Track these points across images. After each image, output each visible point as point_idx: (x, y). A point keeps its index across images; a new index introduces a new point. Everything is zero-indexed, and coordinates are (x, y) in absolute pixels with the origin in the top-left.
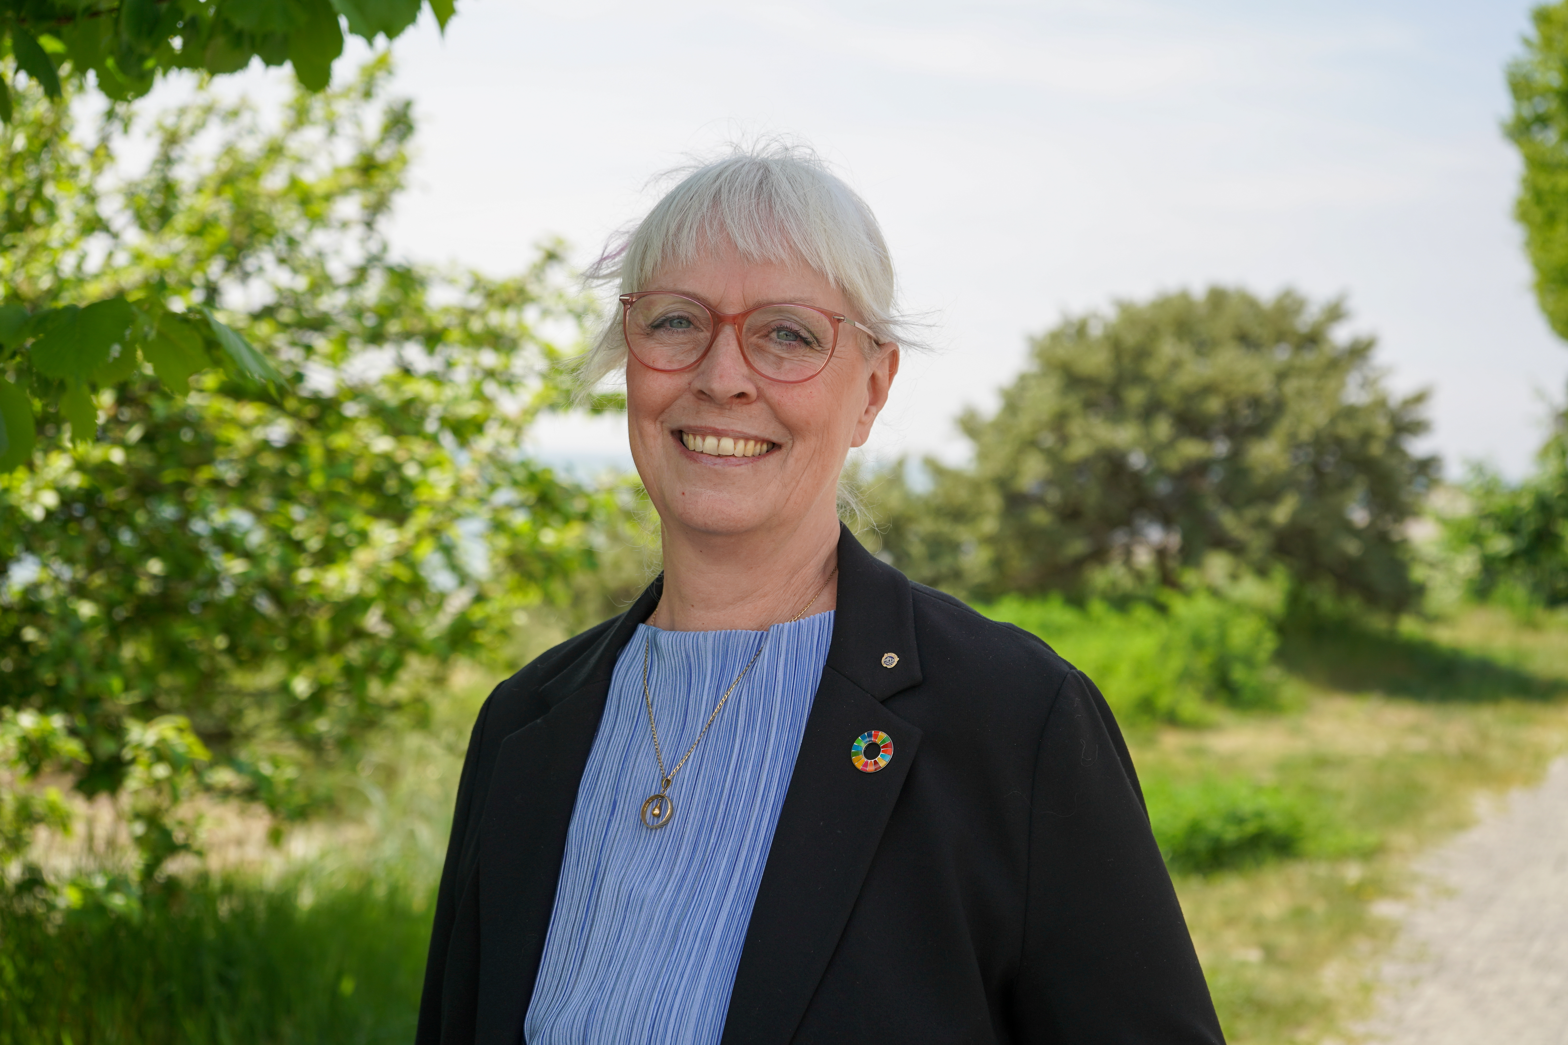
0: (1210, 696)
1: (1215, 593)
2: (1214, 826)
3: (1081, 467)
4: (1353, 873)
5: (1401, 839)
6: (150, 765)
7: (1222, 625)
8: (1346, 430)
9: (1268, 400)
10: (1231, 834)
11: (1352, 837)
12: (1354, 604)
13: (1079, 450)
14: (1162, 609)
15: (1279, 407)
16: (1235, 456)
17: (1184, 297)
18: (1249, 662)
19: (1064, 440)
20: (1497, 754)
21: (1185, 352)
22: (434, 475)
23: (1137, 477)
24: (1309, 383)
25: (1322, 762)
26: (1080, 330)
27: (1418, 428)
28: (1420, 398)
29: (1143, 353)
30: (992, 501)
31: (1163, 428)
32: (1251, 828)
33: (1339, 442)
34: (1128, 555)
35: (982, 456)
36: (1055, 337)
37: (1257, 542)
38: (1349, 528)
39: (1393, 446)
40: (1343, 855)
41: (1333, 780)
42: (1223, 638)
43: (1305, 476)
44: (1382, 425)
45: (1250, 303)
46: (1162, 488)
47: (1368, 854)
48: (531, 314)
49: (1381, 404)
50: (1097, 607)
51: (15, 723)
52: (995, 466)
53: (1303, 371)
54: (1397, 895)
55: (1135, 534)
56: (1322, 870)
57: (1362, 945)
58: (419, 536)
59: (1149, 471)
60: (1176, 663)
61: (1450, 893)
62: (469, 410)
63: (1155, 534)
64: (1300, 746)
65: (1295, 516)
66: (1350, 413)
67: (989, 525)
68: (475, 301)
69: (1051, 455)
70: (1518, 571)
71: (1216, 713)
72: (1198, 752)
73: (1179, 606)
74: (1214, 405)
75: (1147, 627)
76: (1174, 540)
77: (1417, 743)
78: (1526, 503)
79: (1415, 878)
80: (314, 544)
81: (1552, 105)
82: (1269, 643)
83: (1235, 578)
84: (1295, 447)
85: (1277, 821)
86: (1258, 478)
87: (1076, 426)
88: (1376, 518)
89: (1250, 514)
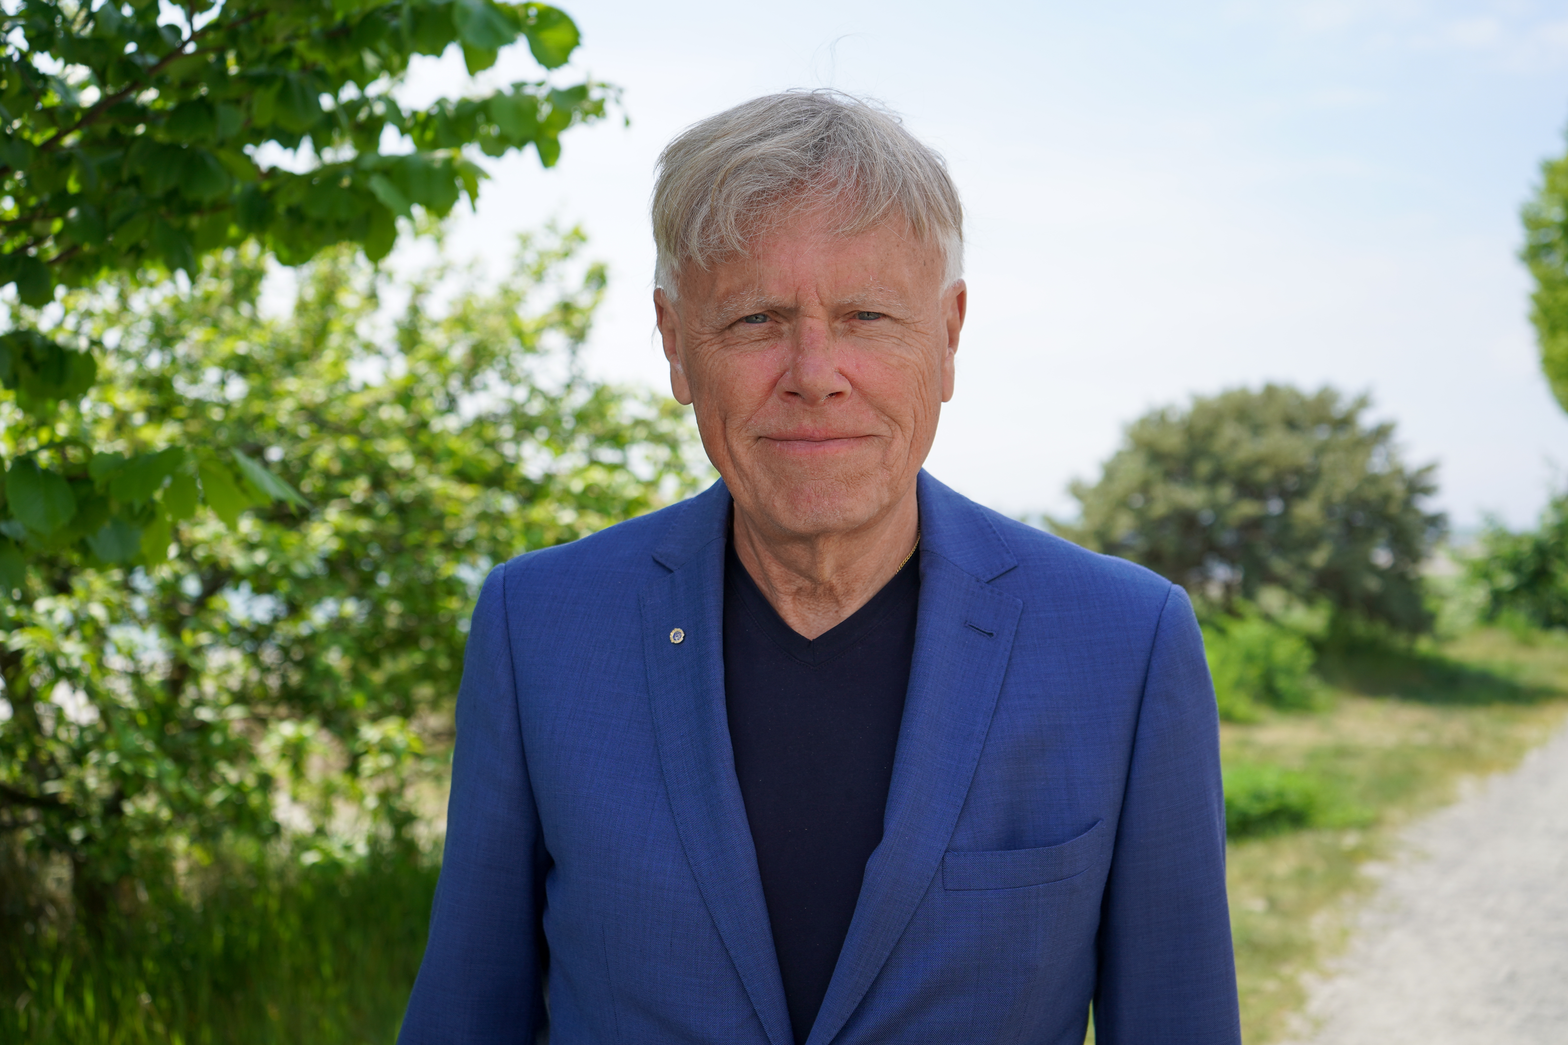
0: (1258, 700)
1: (1268, 618)
3: (1162, 522)
4: (1351, 840)
5: (1395, 813)
7: (1268, 644)
8: (1372, 494)
9: (1308, 469)
10: (1256, 809)
11: (1355, 811)
12: (1380, 629)
13: (1159, 509)
14: (1222, 632)
15: (1317, 475)
16: (1286, 513)
17: (1244, 392)
18: (1290, 673)
19: (1150, 500)
20: (1484, 747)
21: (1243, 433)
23: (1206, 529)
24: (1341, 457)
25: (1342, 752)
26: (1162, 418)
27: (1429, 491)
28: (1430, 468)
29: (1210, 434)
31: (1225, 493)
32: (1272, 805)
33: (1366, 502)
34: (1202, 587)
35: (1087, 512)
36: (1144, 422)
37: (1302, 580)
38: (1374, 570)
39: (1407, 505)
40: (1345, 826)
41: (1349, 767)
42: (1269, 654)
43: (1336, 529)
44: (1398, 489)
45: (1294, 394)
46: (1227, 537)
47: (1365, 826)
49: (1398, 472)
52: (1095, 522)
53: (1336, 448)
54: (1383, 859)
55: (1207, 572)
56: (1327, 838)
57: (1347, 898)
59: (1215, 524)
63: (1223, 572)
64: (1327, 739)
65: (1330, 560)
66: (1373, 480)
69: (1140, 514)
70: (1523, 601)
71: (1263, 713)
72: (1246, 744)
73: (1236, 629)
74: (1264, 474)
76: (1238, 577)
77: (1421, 738)
78: (1526, 548)
79: (1401, 845)
81: (1555, 236)
82: (1307, 659)
83: (1288, 607)
84: (1328, 508)
85: (1294, 799)
86: (1300, 531)
87: (1158, 491)
88: (1397, 560)
89: (1294, 558)
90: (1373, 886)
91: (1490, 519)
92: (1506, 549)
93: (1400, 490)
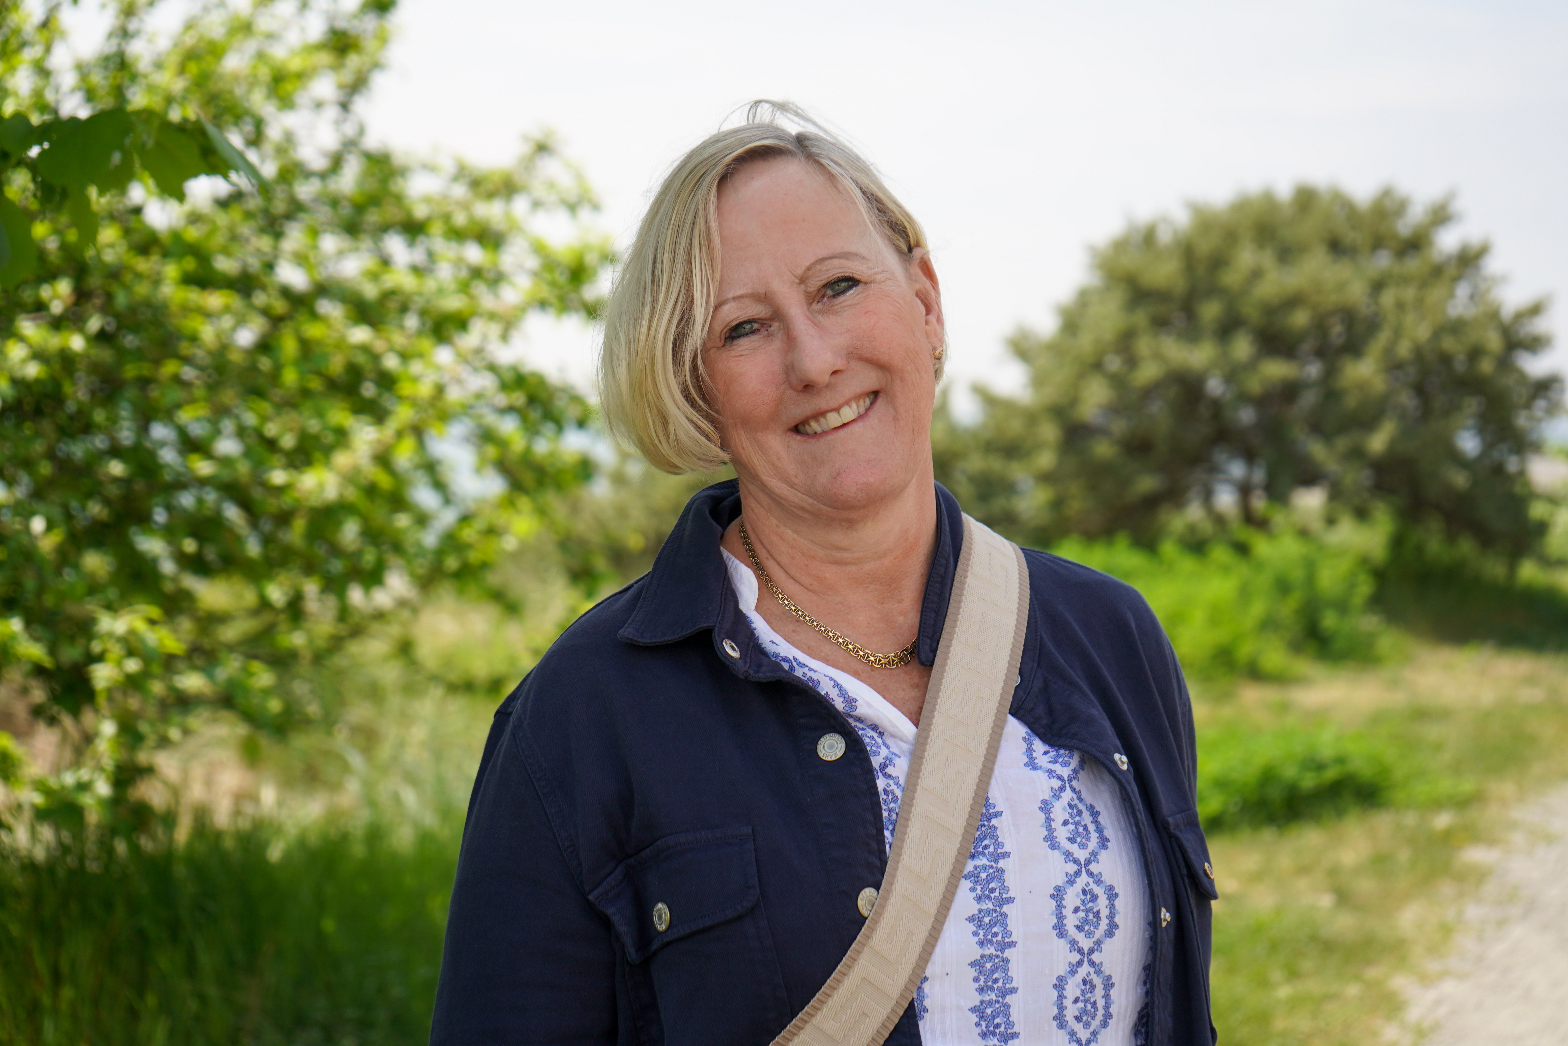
0: (1296, 647)
1: (1304, 534)
2: (1290, 772)
3: (1149, 392)
4: (1443, 820)
5: (1503, 788)
6: (121, 659)
7: (1310, 567)
8: (1452, 346)
9: (1363, 313)
10: (1308, 782)
11: (1446, 785)
12: (1466, 547)
13: (1148, 372)
14: (1242, 549)
15: (1374, 321)
16: (1328, 378)
17: (1268, 199)
18: (1342, 607)
19: (1132, 362)
21: (1268, 259)
22: (416, 367)
23: (1216, 405)
24: (1409, 293)
25: (1422, 714)
26: (1148, 237)
27: (1536, 344)
28: (1536, 310)
29: (1218, 262)
30: (1049, 432)
31: (1243, 347)
32: (1331, 774)
33: (1445, 360)
34: (1208, 496)
35: (1038, 381)
36: (1120, 246)
37: (1355, 478)
38: (1457, 460)
39: (1505, 362)
40: (1434, 805)
41: (1433, 732)
42: (1311, 578)
43: (1406, 398)
44: (1492, 340)
46: (1245, 416)
47: (1462, 803)
48: (520, 206)
49: (1491, 315)
50: (1169, 548)
52: (1051, 394)
53: (1403, 280)
54: (1491, 842)
55: (1214, 470)
56: (1410, 819)
57: (1446, 888)
58: (399, 434)
59: (1229, 396)
60: (1258, 608)
61: (1550, 839)
62: (453, 303)
63: (1237, 469)
64: (1397, 699)
65: (1392, 444)
66: (1456, 327)
67: (1046, 460)
68: (460, 191)
69: (1118, 382)
71: (1303, 666)
72: (1285, 708)
73: (1262, 547)
74: (1300, 319)
75: (1226, 570)
76: (1259, 476)
77: (1531, 695)
79: (1513, 825)
80: (288, 441)
82: (1365, 587)
83: (1331, 520)
84: (1393, 366)
85: (1360, 767)
86: (1351, 401)
87: (1144, 346)
88: (1488, 447)
89: (1342, 443)
90: (1480, 875)
93: (1494, 342)
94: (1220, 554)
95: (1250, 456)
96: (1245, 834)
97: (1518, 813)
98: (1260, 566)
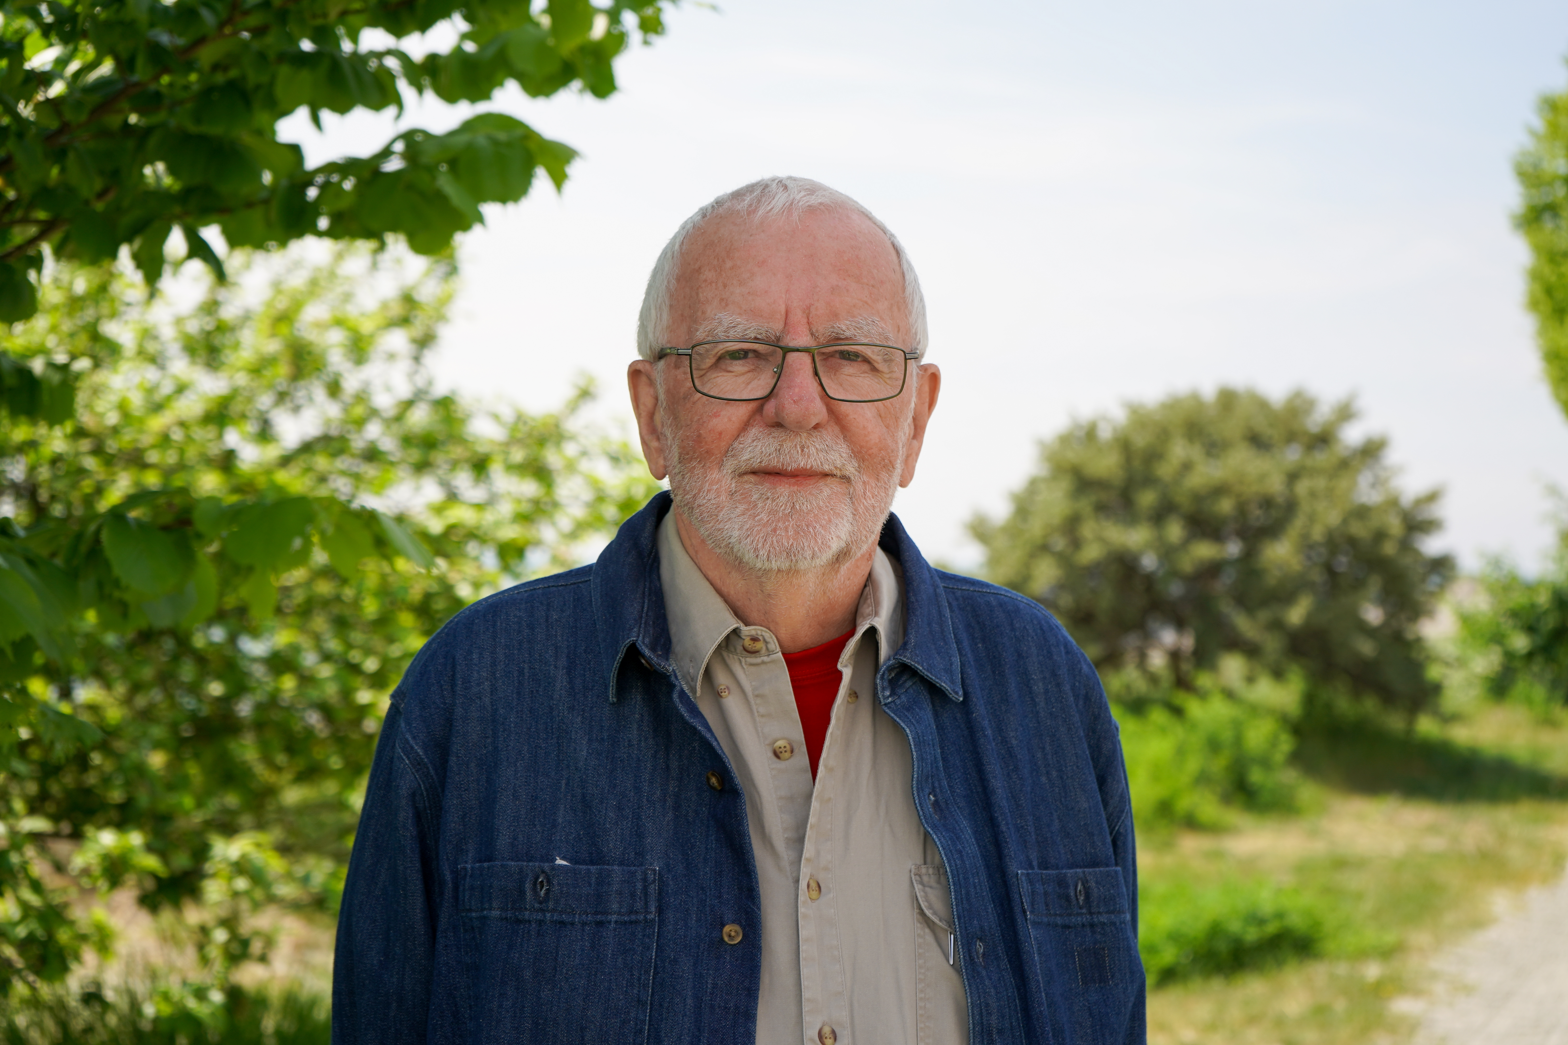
0: (1227, 799)
1: (1229, 695)
2: (1235, 926)
3: (1094, 570)
4: (1372, 971)
5: (1420, 938)
6: (230, 879)
7: (1238, 727)
8: (1359, 530)
9: (1280, 500)
10: (1252, 935)
11: (1371, 936)
12: (1370, 705)
13: (1091, 553)
14: (1177, 712)
15: (1291, 507)
16: (1248, 556)
17: (1195, 398)
18: (1265, 763)
19: (1076, 543)
20: (1515, 853)
21: (1196, 453)
23: (1149, 579)
24: (1320, 483)
25: (1340, 863)
26: (1090, 433)
27: (1430, 526)
28: (1432, 497)
29: (1154, 455)
31: (1175, 531)
32: (1271, 928)
33: (1352, 542)
34: (1142, 657)
35: (993, 560)
36: (1065, 440)
37: (1272, 644)
38: (1364, 628)
39: (1406, 545)
40: (1363, 955)
41: (1352, 881)
42: (1238, 740)
43: (1317, 576)
45: (1260, 403)
46: (1175, 590)
47: (1387, 953)
49: (1393, 503)
51: (96, 841)
52: (1007, 571)
53: (1313, 472)
54: (1417, 993)
55: (1148, 637)
56: (1342, 969)
57: (1382, 1040)
59: (1161, 573)
60: (1192, 766)
61: (1468, 990)
63: (1168, 637)
64: (1319, 847)
65: (1310, 617)
66: (1362, 512)
69: (1064, 560)
70: (1536, 668)
71: (1233, 816)
72: (1217, 855)
73: (1194, 708)
74: (1226, 506)
75: (1163, 731)
76: (1188, 642)
77: (1435, 843)
78: (1544, 598)
79: (1434, 976)
80: (371, 665)
81: (1560, 193)
82: (1286, 744)
83: (1250, 679)
84: (1308, 548)
85: (1296, 921)
86: (1272, 579)
87: (1088, 529)
88: (1390, 616)
89: (1264, 615)
90: (1410, 1027)
91: (1496, 562)
92: (1518, 599)
93: (1395, 526)
94: (1158, 716)
95: (1180, 624)
96: (1196, 983)
97: (1436, 964)
98: (1193, 726)
